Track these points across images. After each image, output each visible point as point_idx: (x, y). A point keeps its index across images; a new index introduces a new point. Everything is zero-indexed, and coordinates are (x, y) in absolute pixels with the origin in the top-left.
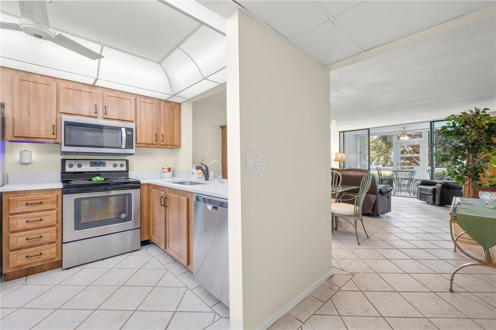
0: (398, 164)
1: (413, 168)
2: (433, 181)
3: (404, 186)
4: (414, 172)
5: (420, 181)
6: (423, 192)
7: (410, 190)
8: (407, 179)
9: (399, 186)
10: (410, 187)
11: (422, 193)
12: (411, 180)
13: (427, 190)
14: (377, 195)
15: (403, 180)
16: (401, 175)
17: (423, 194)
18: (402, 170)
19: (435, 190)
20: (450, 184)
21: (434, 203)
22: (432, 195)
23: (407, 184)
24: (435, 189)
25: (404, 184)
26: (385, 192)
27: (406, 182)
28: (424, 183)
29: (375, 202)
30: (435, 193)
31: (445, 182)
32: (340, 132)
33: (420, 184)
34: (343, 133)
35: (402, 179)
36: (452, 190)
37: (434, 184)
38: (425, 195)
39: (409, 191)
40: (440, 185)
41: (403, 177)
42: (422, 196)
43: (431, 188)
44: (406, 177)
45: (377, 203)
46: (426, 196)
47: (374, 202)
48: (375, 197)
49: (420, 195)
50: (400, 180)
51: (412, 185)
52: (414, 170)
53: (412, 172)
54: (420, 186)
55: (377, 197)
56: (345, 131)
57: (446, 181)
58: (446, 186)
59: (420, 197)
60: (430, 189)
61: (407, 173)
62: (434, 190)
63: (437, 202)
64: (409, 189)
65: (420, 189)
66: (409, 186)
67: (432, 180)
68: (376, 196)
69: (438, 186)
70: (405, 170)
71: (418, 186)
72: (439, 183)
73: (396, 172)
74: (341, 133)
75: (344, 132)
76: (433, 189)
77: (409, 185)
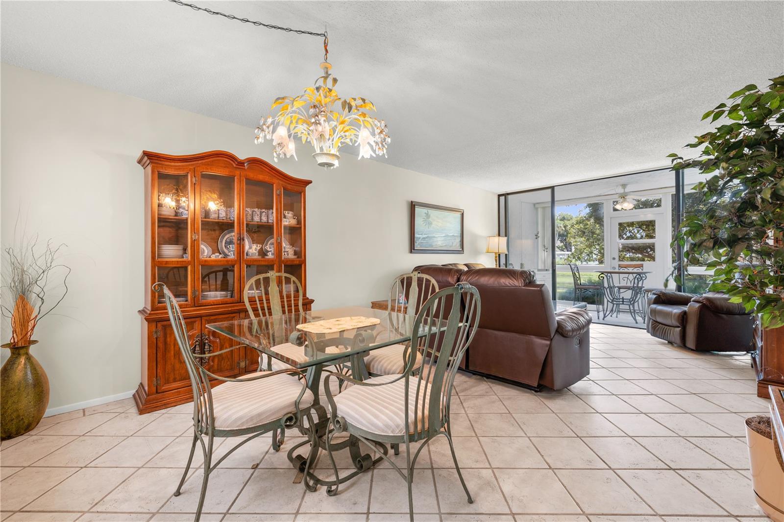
0: (614, 259)
1: (642, 267)
2: (682, 294)
3: (623, 301)
4: (645, 273)
5: (654, 294)
6: (659, 320)
7: (634, 310)
8: (628, 288)
9: (615, 303)
10: (636, 304)
11: (657, 322)
12: (637, 290)
13: (667, 315)
14: (551, 340)
15: (622, 290)
16: (618, 281)
17: (660, 323)
18: (621, 270)
19: (685, 316)
20: (718, 303)
21: (683, 345)
22: (679, 327)
23: (630, 298)
24: (685, 313)
25: (623, 299)
26: (573, 330)
27: (628, 294)
28: (663, 299)
29: (546, 356)
30: (687, 321)
31: (708, 299)
32: (499, 196)
33: (653, 300)
34: (504, 197)
35: (620, 288)
36: (724, 316)
37: (684, 302)
38: (664, 326)
39: (633, 313)
40: (698, 305)
41: (623, 284)
42: (657, 328)
43: (676, 310)
44: (629, 284)
45: (552, 360)
46: (666, 327)
47: (543, 358)
48: (547, 345)
49: (652, 325)
50: (616, 289)
51: (640, 301)
52: (644, 271)
53: (639, 274)
54: (654, 306)
55: (550, 346)
56: (508, 194)
57: (710, 295)
58: (709, 309)
59: (654, 330)
60: (675, 314)
61: (631, 277)
62: (683, 317)
63: (691, 342)
64: (634, 308)
65: (653, 312)
66: (634, 303)
67: (681, 292)
68: (548, 342)
69: (692, 307)
70: (626, 270)
71: (650, 305)
72: (693, 301)
73: (609, 274)
74: (501, 197)
75: (506, 195)
76: (682, 312)
77: (632, 301)
